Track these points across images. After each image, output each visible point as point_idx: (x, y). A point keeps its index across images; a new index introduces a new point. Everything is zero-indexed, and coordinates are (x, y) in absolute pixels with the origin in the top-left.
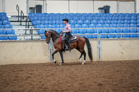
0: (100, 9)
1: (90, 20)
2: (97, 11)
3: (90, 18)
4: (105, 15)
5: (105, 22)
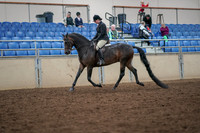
0: (39, 16)
1: (24, 32)
2: (35, 20)
3: (24, 29)
4: (46, 25)
5: (47, 34)
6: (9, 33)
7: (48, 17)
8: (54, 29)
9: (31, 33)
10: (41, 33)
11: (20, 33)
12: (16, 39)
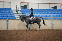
0: (52, 7)
1: (48, 12)
2: (51, 9)
3: (48, 11)
4: (55, 10)
5: (55, 13)
6: (44, 12)
7: (55, 8)
8: (57, 11)
9: (50, 12)
10: (53, 12)
11: (47, 12)
12: (46, 14)
